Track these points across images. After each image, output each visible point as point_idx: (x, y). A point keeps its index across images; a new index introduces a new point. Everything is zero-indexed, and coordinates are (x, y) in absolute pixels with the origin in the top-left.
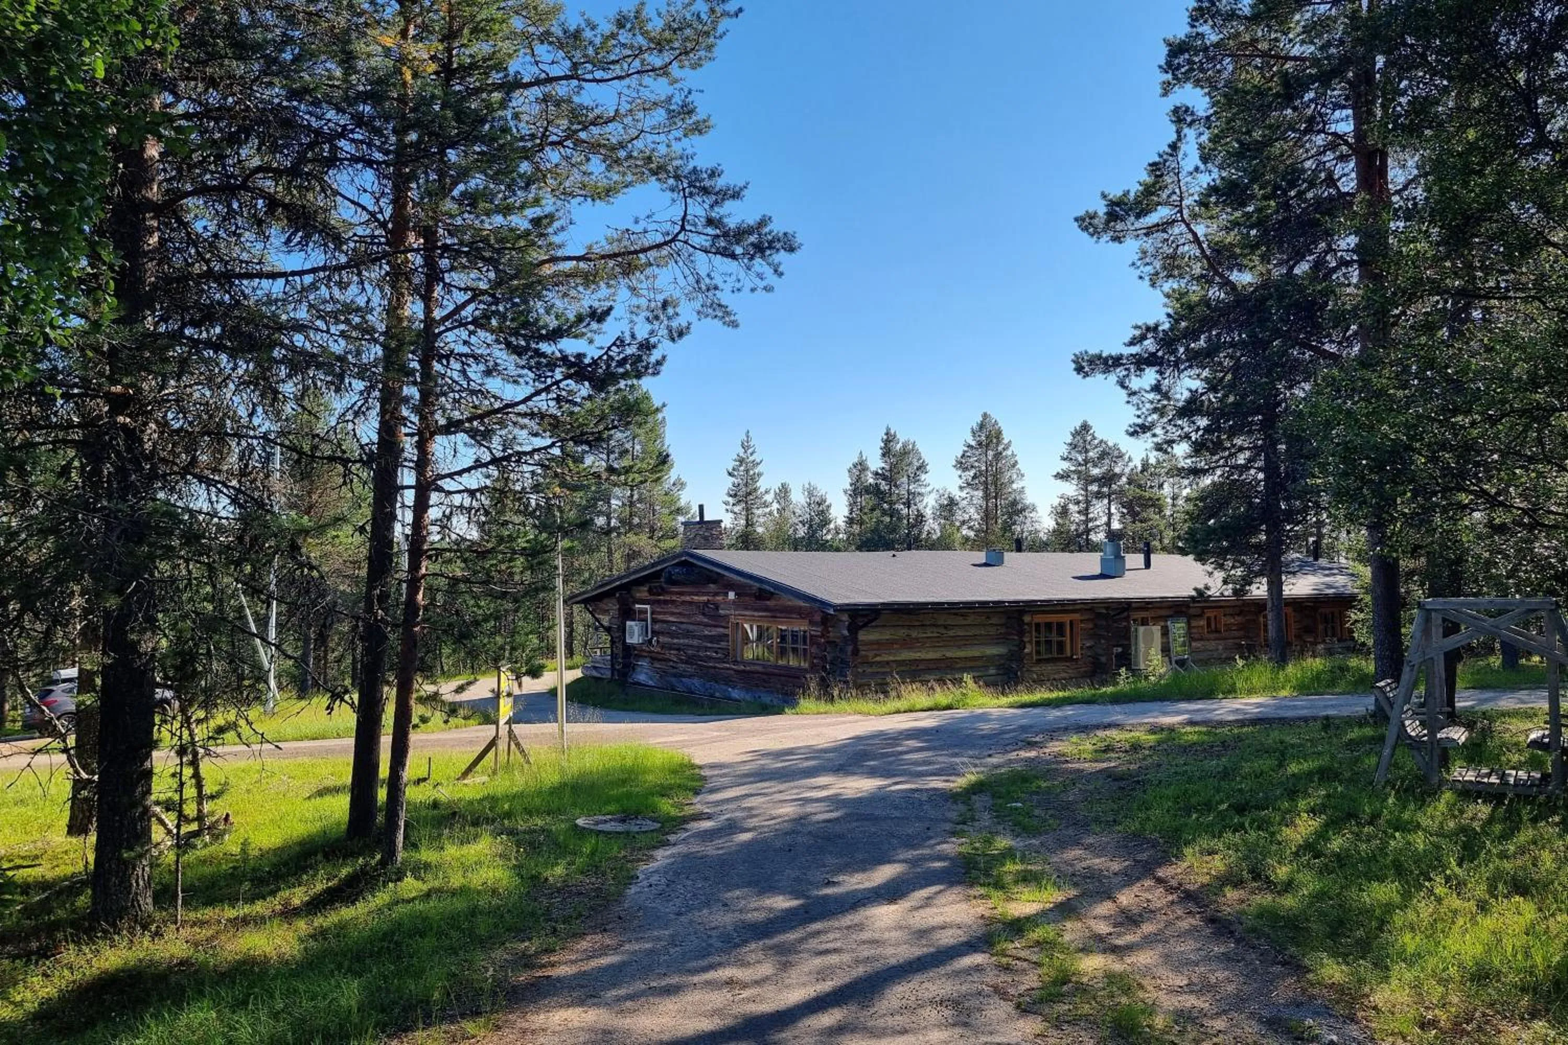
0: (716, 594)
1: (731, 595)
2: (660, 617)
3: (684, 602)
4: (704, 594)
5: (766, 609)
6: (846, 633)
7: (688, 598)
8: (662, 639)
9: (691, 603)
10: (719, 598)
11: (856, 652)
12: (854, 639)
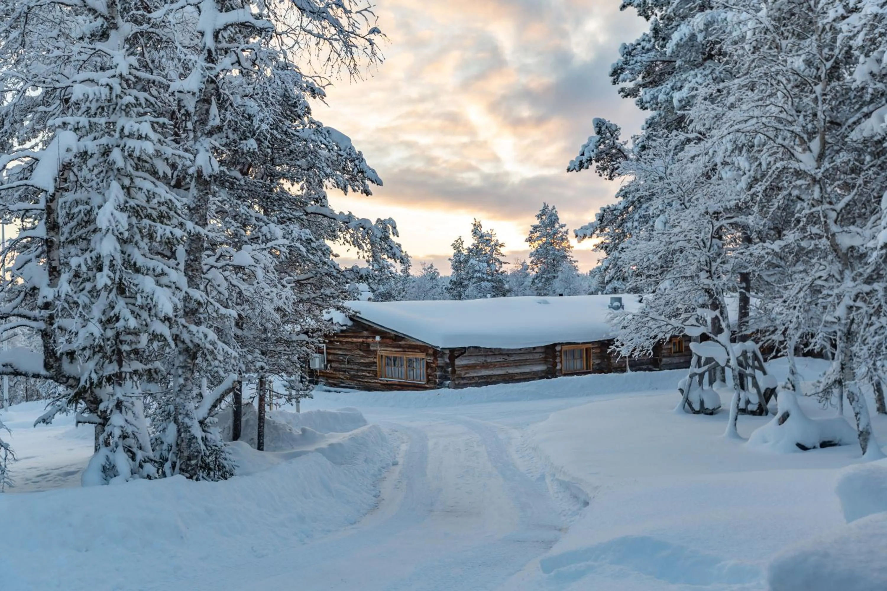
0: (368, 337)
1: (378, 338)
2: (332, 351)
3: (347, 342)
4: (360, 337)
5: (400, 346)
6: (448, 361)
7: (350, 340)
8: (334, 365)
9: (352, 343)
10: (370, 340)
11: (454, 371)
12: (452, 364)
